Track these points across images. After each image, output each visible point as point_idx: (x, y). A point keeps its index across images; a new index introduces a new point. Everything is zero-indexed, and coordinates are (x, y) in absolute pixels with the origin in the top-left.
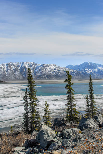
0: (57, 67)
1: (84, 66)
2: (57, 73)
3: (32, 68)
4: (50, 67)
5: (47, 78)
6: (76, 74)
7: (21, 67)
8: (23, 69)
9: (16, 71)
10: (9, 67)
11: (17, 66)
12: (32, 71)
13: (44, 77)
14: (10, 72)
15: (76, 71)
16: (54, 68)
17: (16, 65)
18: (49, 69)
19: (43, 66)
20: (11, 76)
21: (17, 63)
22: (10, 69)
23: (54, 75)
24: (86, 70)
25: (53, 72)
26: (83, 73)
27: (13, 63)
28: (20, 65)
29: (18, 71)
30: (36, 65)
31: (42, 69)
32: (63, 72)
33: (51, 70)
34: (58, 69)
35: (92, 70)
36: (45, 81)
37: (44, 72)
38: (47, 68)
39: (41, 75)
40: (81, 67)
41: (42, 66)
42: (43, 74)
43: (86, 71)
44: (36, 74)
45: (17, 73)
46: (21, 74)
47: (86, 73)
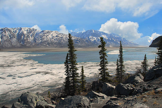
0: (59, 34)
1: (88, 34)
2: (59, 40)
3: (31, 34)
4: (51, 34)
5: (48, 46)
6: (79, 41)
7: (19, 33)
8: (21, 35)
9: (12, 38)
10: (4, 32)
11: (14, 32)
12: (31, 37)
13: (45, 44)
14: (5, 38)
15: (80, 38)
16: (57, 34)
17: (12, 31)
18: (50, 36)
19: (44, 32)
20: (6, 43)
21: (14, 28)
22: (5, 36)
23: (56, 42)
24: (90, 37)
25: (55, 40)
26: (87, 41)
27: (9, 28)
28: (17, 31)
29: (15, 38)
30: (35, 31)
31: (43, 36)
32: (66, 39)
33: (53, 37)
34: (60, 36)
35: (96, 38)
36: (47, 48)
37: (45, 39)
38: (48, 34)
39: (41, 43)
40: (85, 34)
41: (42, 33)
42: (44, 42)
43: (90, 39)
44: (36, 42)
45: (14, 40)
46: (19, 41)
47: (90, 41)
